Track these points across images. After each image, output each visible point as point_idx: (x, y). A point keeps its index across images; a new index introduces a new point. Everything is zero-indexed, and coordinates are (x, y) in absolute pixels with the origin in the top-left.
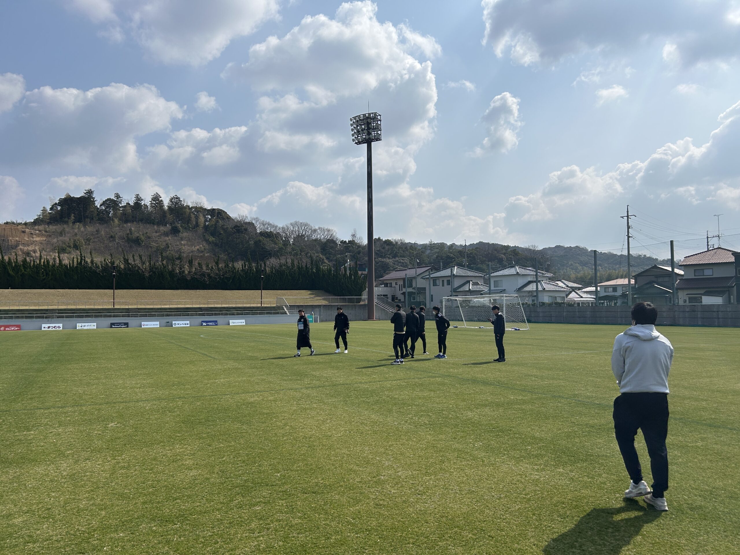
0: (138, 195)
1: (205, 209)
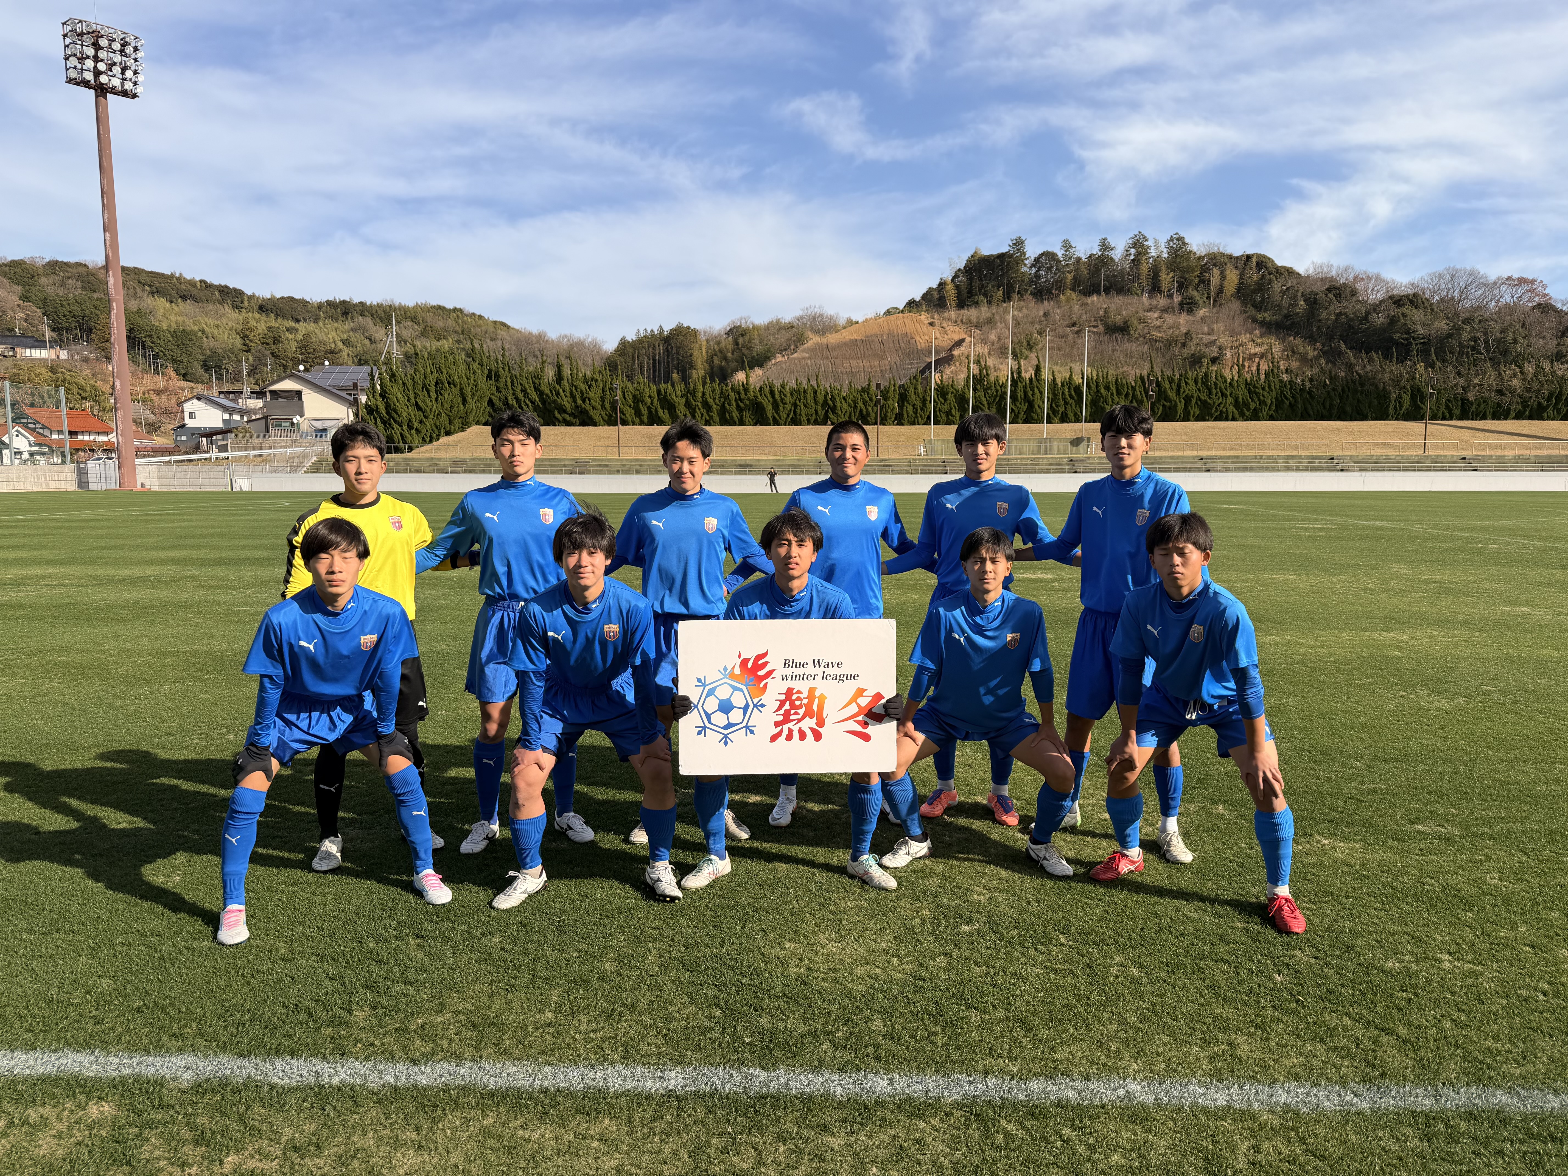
0: (1105, 239)
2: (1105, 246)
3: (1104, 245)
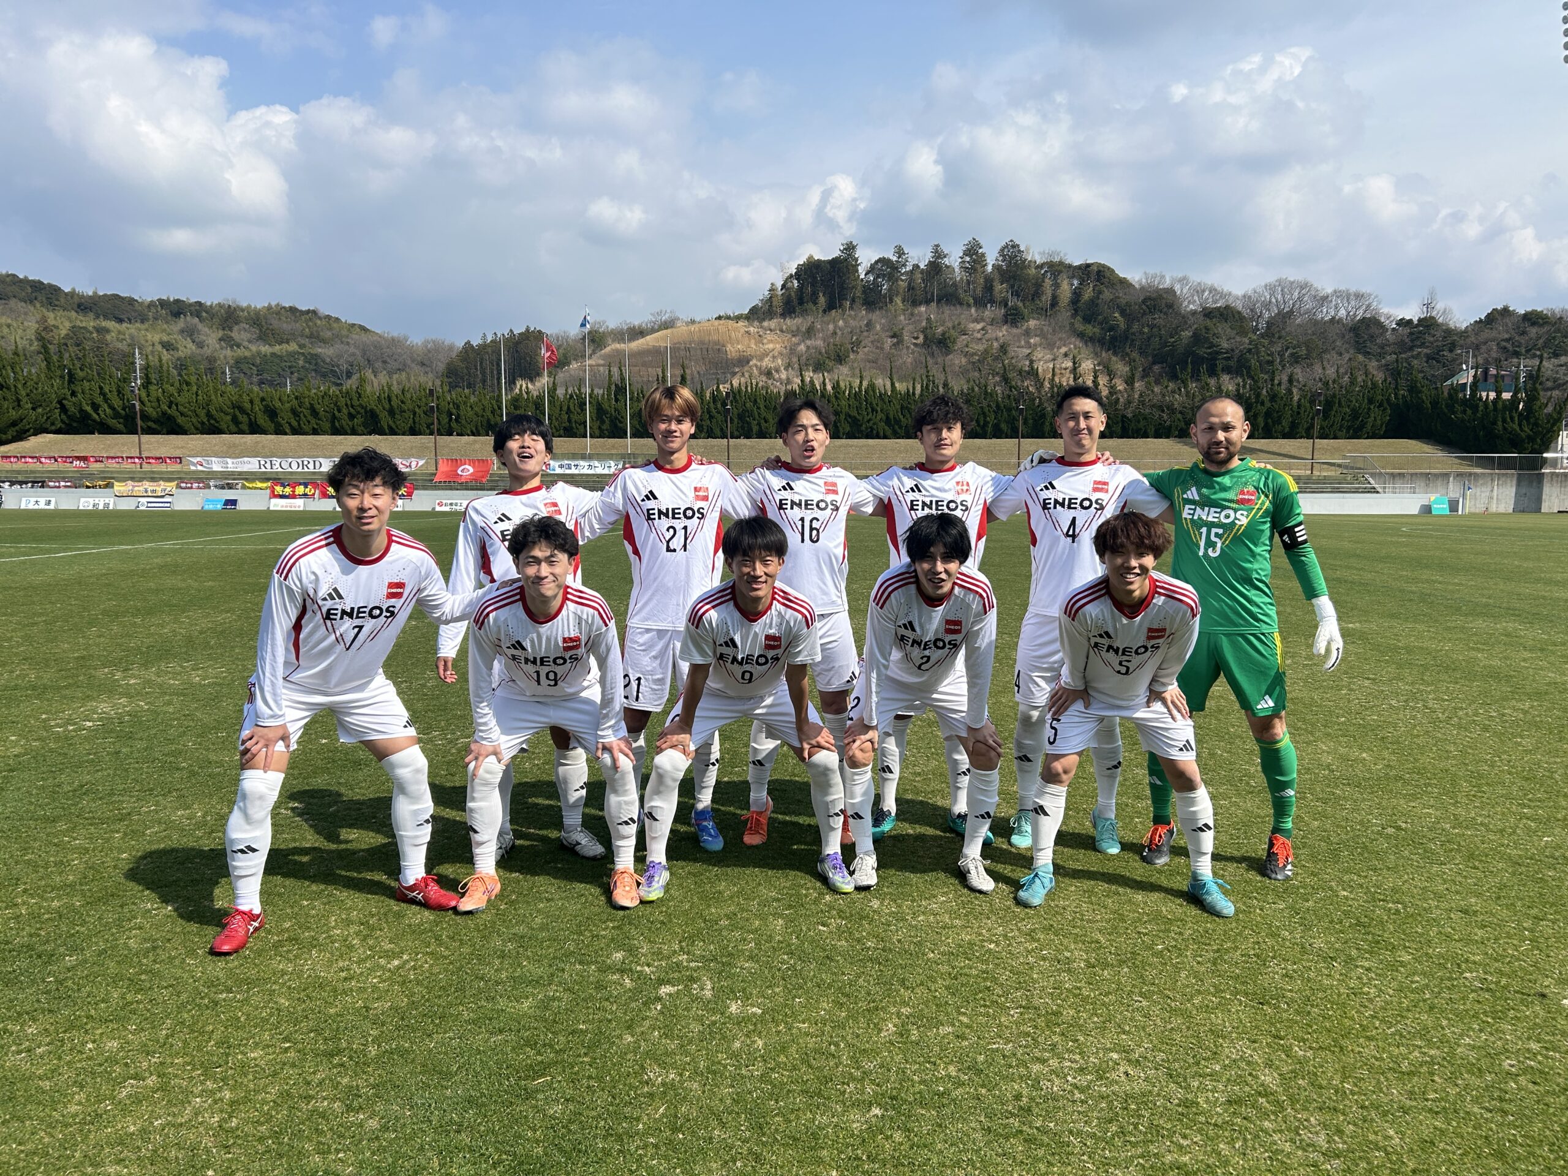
0: (937, 246)
1: (1070, 266)
2: (938, 253)
3: (936, 252)
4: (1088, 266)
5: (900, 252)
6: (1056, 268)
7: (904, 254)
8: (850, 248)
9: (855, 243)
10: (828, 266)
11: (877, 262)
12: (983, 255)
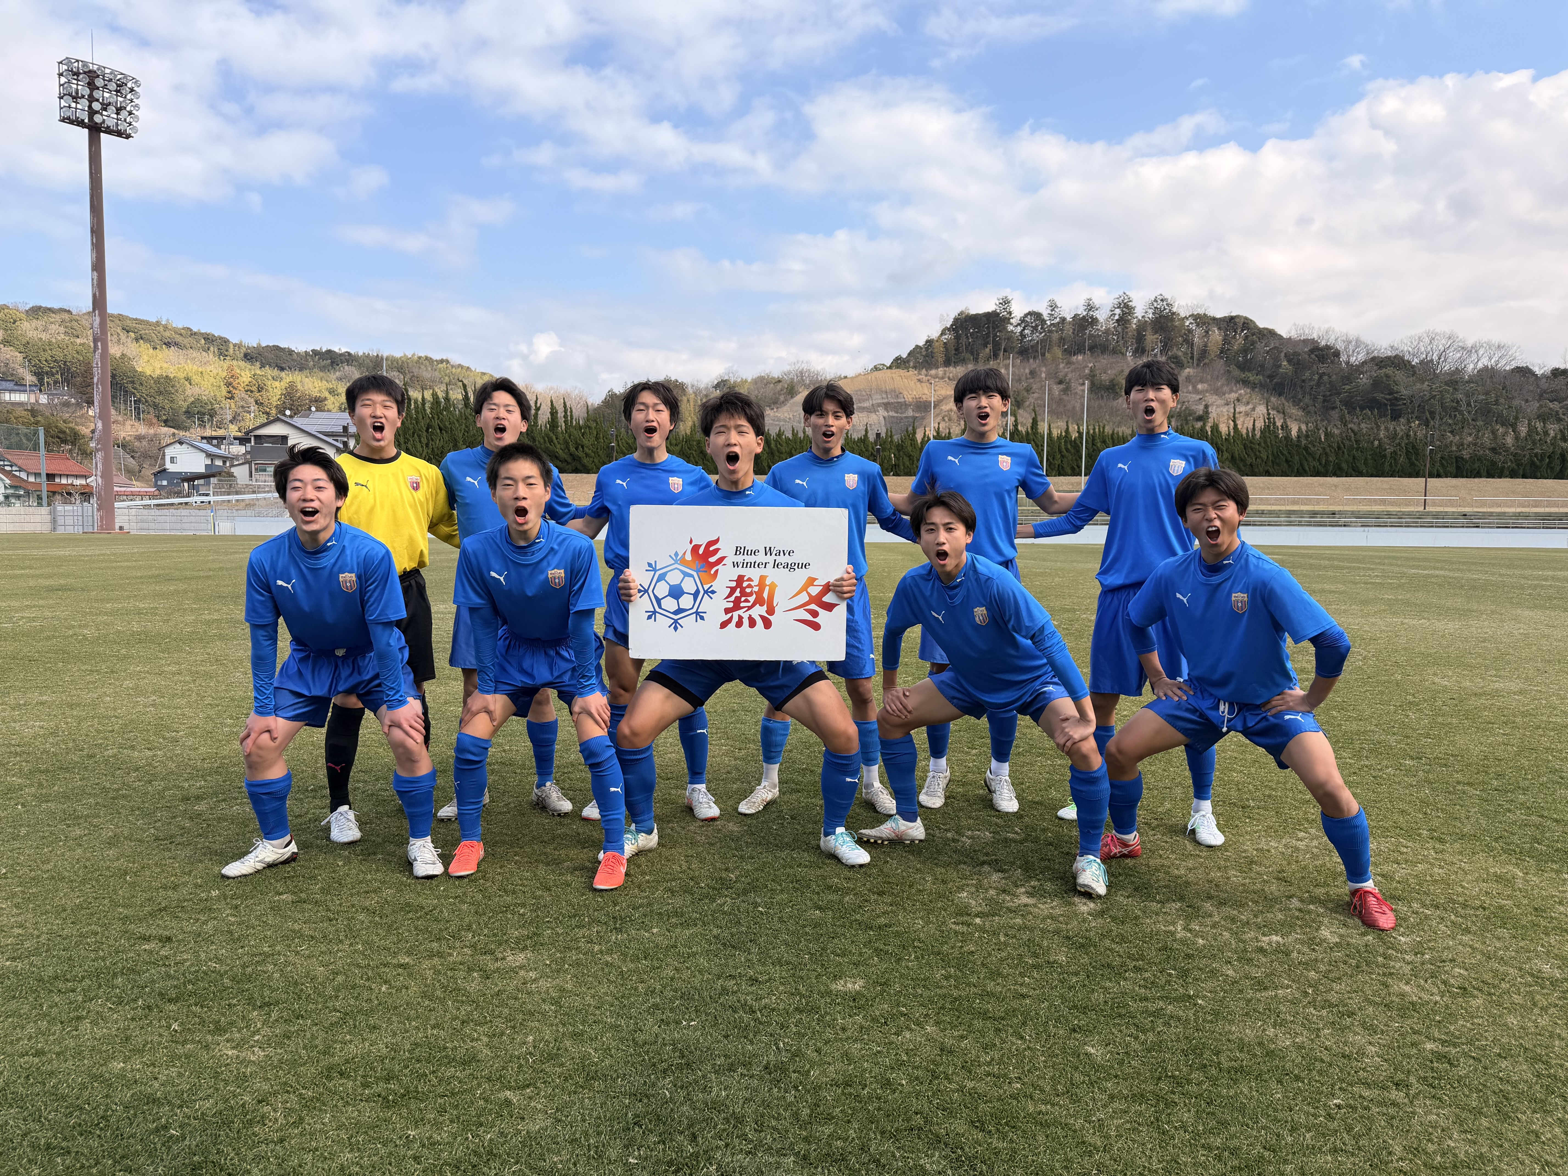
0: (1090, 300)
1: (1214, 319)
3: (1089, 305)
4: (1232, 319)
5: (1053, 306)
6: (1202, 320)
7: (1056, 306)
8: (1006, 302)
9: (1010, 298)
10: (984, 319)
11: (1026, 315)
12: (1134, 308)
